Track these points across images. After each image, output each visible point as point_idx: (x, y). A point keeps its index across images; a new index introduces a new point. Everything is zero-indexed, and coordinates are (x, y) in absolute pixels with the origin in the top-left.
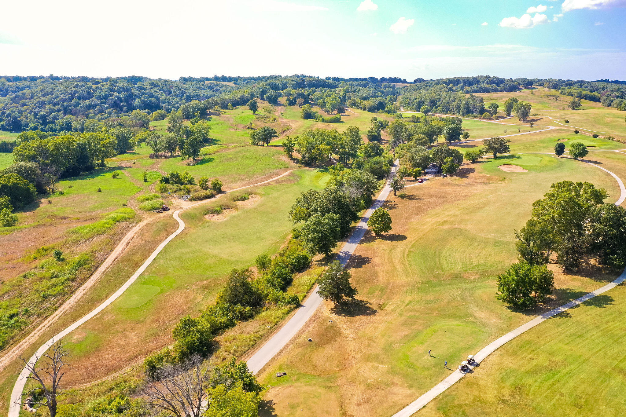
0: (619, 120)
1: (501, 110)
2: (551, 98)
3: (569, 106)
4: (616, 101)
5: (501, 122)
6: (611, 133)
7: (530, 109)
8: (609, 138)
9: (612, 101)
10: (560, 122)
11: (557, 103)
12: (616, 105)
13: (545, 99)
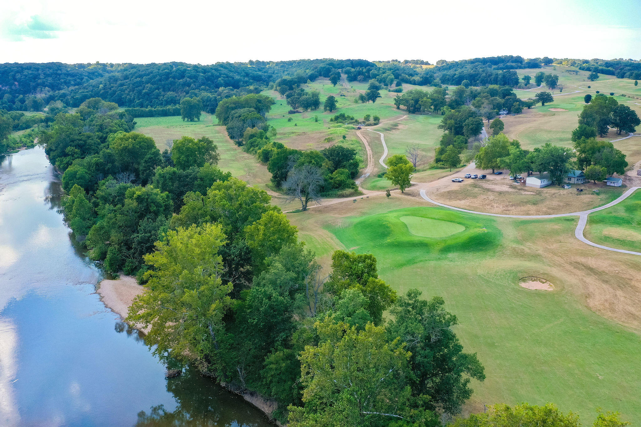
0: (630, 85)
1: (533, 81)
2: (572, 73)
3: (589, 78)
4: (628, 73)
5: (533, 90)
6: (624, 92)
7: (557, 79)
8: (623, 95)
9: (625, 73)
10: (583, 88)
11: (578, 77)
12: (628, 76)
13: (567, 74)
